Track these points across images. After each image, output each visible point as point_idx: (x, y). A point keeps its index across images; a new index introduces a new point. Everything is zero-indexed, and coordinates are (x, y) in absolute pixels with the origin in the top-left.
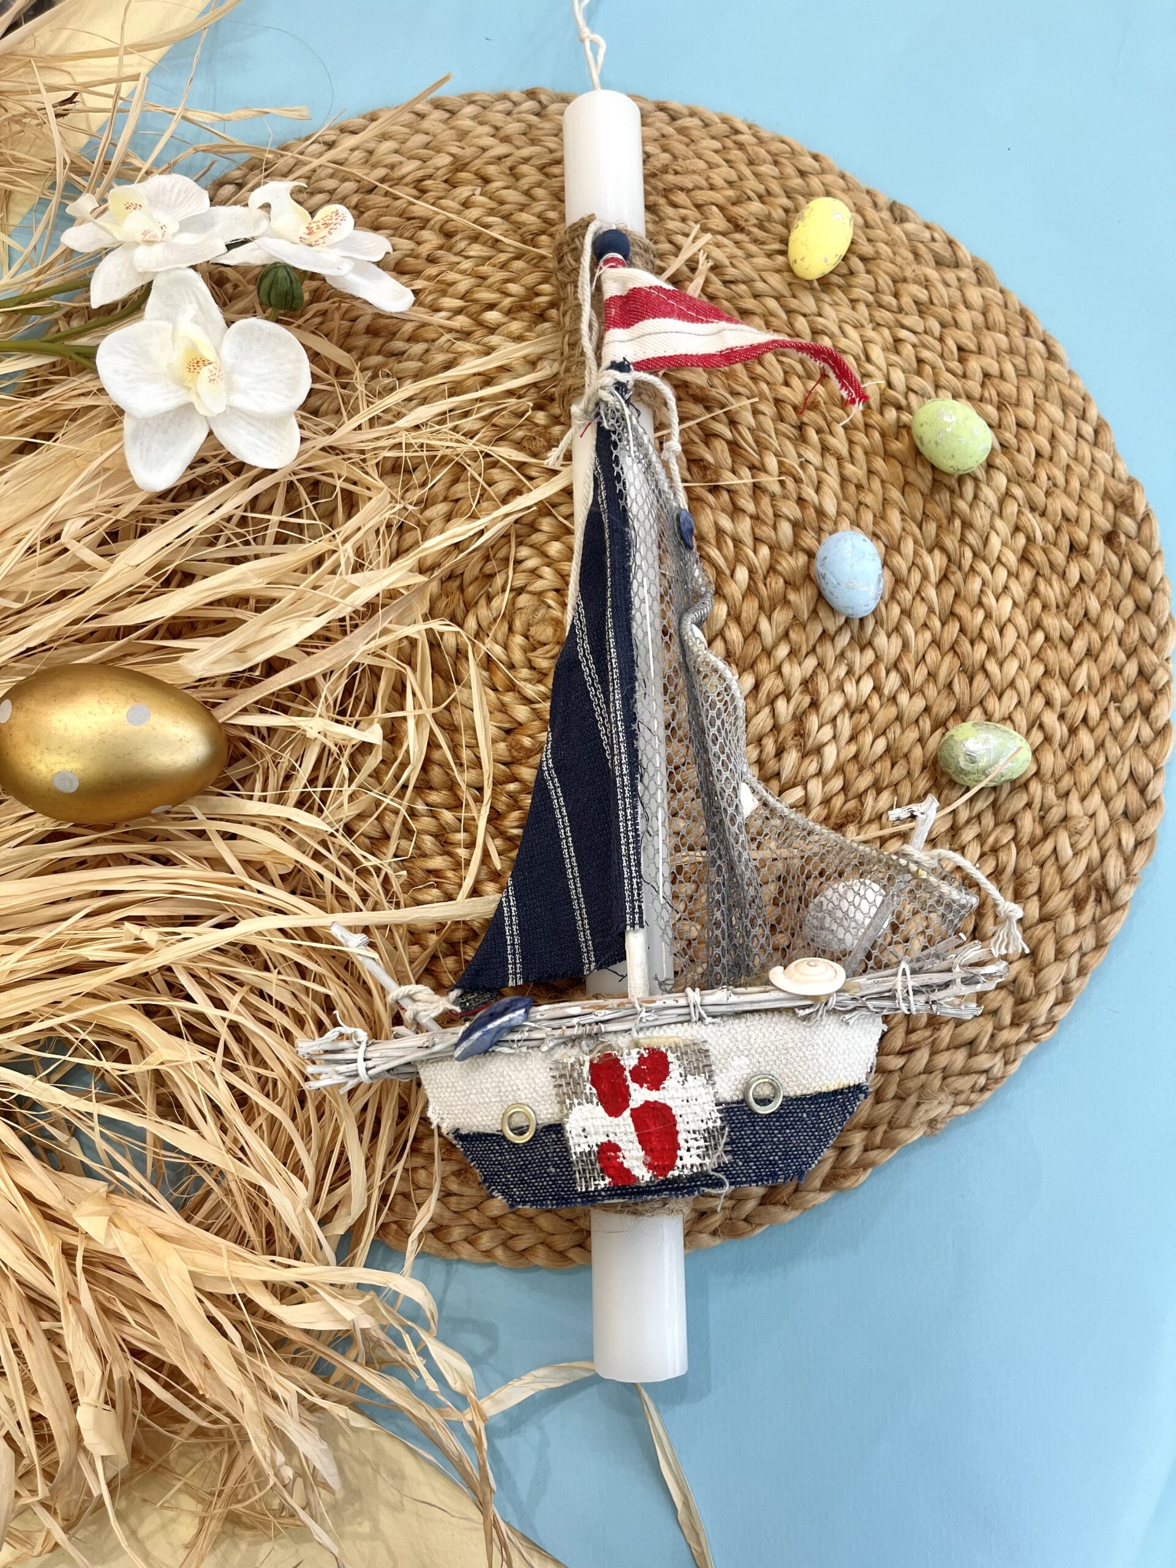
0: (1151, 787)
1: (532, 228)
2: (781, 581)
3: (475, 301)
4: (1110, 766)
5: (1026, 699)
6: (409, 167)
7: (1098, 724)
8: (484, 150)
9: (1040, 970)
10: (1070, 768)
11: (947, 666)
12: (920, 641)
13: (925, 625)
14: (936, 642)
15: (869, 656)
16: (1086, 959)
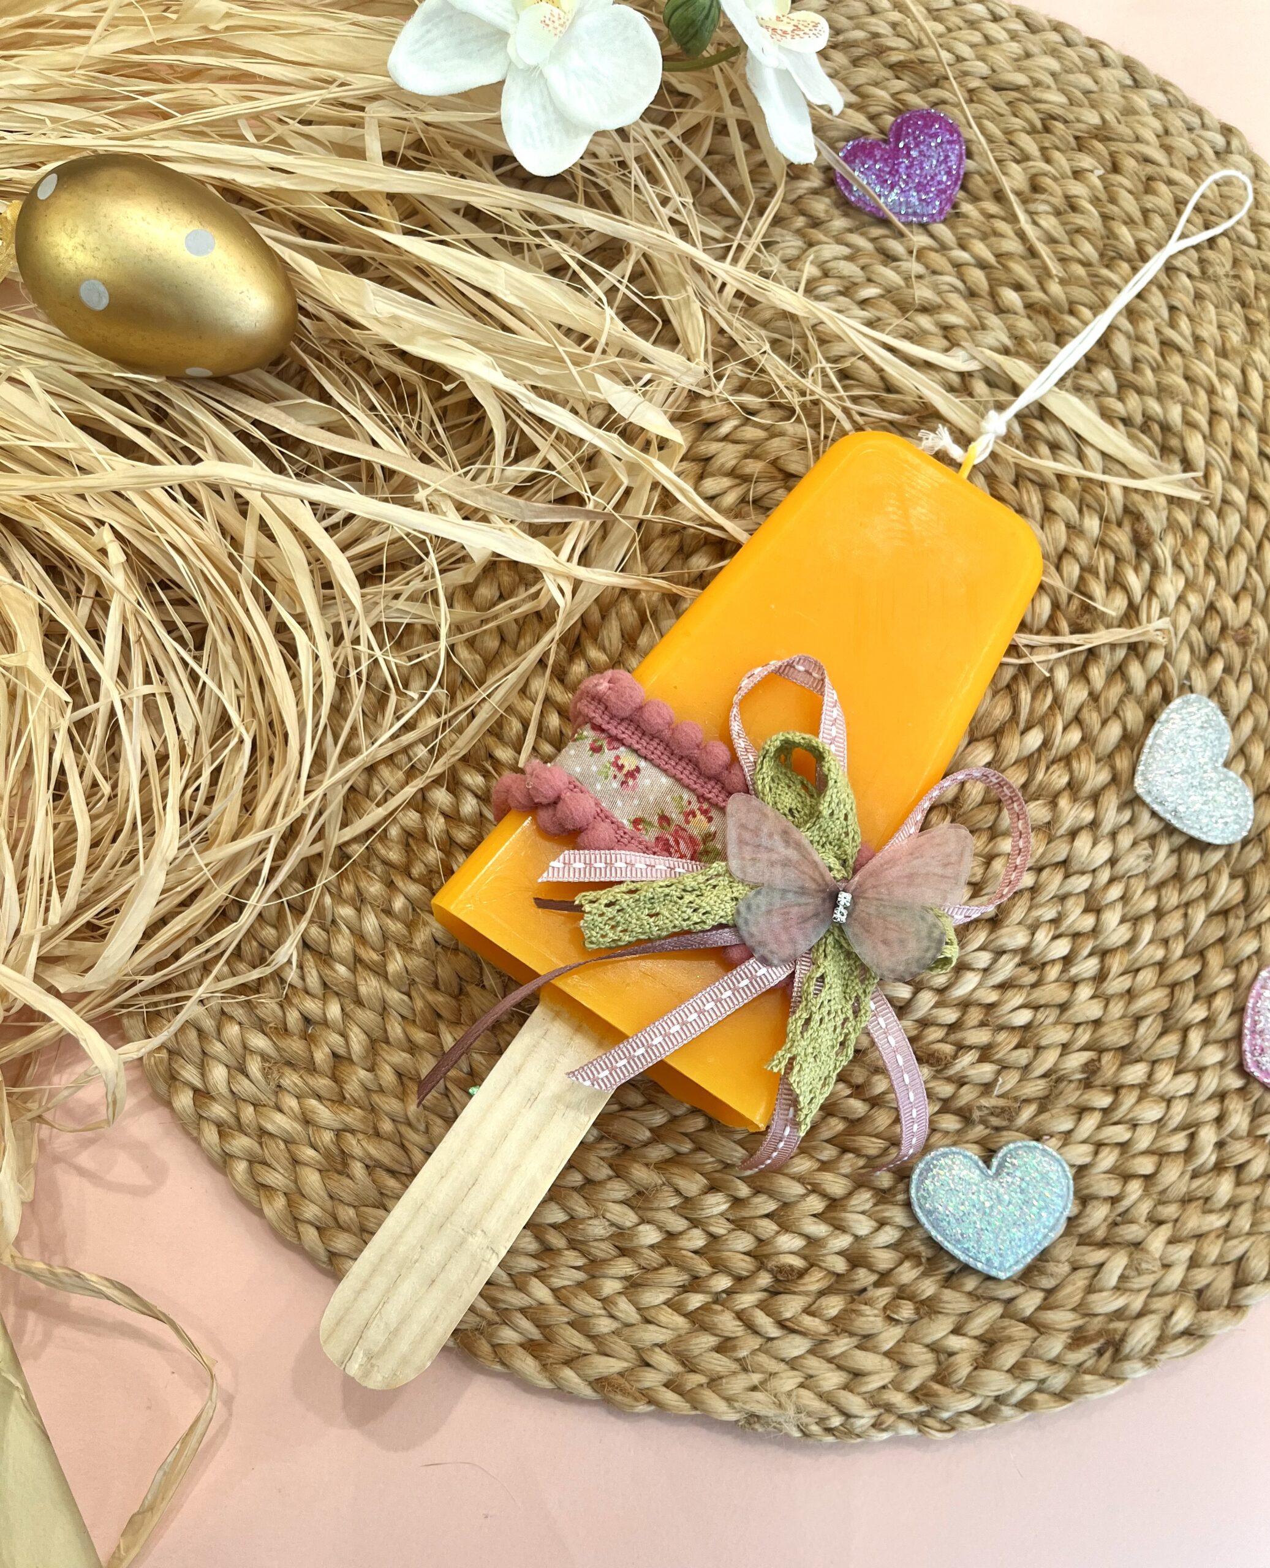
0: (1249, 1289)
1: (1121, 247)
2: (1065, 779)
3: (1007, 269)
4: (1226, 1233)
5: (1201, 1097)
6: (1054, 98)
7: (1250, 1183)
8: (1138, 139)
9: (986, 1368)
10: (1186, 1201)
11: (1153, 999)
12: (1148, 952)
13: (1166, 942)
14: (1162, 966)
15: (1089, 922)
16: (1039, 1397)
